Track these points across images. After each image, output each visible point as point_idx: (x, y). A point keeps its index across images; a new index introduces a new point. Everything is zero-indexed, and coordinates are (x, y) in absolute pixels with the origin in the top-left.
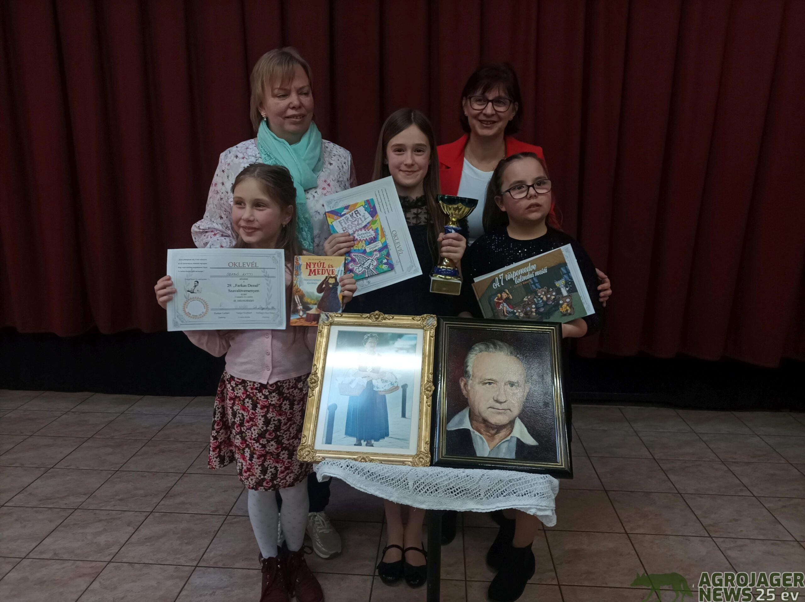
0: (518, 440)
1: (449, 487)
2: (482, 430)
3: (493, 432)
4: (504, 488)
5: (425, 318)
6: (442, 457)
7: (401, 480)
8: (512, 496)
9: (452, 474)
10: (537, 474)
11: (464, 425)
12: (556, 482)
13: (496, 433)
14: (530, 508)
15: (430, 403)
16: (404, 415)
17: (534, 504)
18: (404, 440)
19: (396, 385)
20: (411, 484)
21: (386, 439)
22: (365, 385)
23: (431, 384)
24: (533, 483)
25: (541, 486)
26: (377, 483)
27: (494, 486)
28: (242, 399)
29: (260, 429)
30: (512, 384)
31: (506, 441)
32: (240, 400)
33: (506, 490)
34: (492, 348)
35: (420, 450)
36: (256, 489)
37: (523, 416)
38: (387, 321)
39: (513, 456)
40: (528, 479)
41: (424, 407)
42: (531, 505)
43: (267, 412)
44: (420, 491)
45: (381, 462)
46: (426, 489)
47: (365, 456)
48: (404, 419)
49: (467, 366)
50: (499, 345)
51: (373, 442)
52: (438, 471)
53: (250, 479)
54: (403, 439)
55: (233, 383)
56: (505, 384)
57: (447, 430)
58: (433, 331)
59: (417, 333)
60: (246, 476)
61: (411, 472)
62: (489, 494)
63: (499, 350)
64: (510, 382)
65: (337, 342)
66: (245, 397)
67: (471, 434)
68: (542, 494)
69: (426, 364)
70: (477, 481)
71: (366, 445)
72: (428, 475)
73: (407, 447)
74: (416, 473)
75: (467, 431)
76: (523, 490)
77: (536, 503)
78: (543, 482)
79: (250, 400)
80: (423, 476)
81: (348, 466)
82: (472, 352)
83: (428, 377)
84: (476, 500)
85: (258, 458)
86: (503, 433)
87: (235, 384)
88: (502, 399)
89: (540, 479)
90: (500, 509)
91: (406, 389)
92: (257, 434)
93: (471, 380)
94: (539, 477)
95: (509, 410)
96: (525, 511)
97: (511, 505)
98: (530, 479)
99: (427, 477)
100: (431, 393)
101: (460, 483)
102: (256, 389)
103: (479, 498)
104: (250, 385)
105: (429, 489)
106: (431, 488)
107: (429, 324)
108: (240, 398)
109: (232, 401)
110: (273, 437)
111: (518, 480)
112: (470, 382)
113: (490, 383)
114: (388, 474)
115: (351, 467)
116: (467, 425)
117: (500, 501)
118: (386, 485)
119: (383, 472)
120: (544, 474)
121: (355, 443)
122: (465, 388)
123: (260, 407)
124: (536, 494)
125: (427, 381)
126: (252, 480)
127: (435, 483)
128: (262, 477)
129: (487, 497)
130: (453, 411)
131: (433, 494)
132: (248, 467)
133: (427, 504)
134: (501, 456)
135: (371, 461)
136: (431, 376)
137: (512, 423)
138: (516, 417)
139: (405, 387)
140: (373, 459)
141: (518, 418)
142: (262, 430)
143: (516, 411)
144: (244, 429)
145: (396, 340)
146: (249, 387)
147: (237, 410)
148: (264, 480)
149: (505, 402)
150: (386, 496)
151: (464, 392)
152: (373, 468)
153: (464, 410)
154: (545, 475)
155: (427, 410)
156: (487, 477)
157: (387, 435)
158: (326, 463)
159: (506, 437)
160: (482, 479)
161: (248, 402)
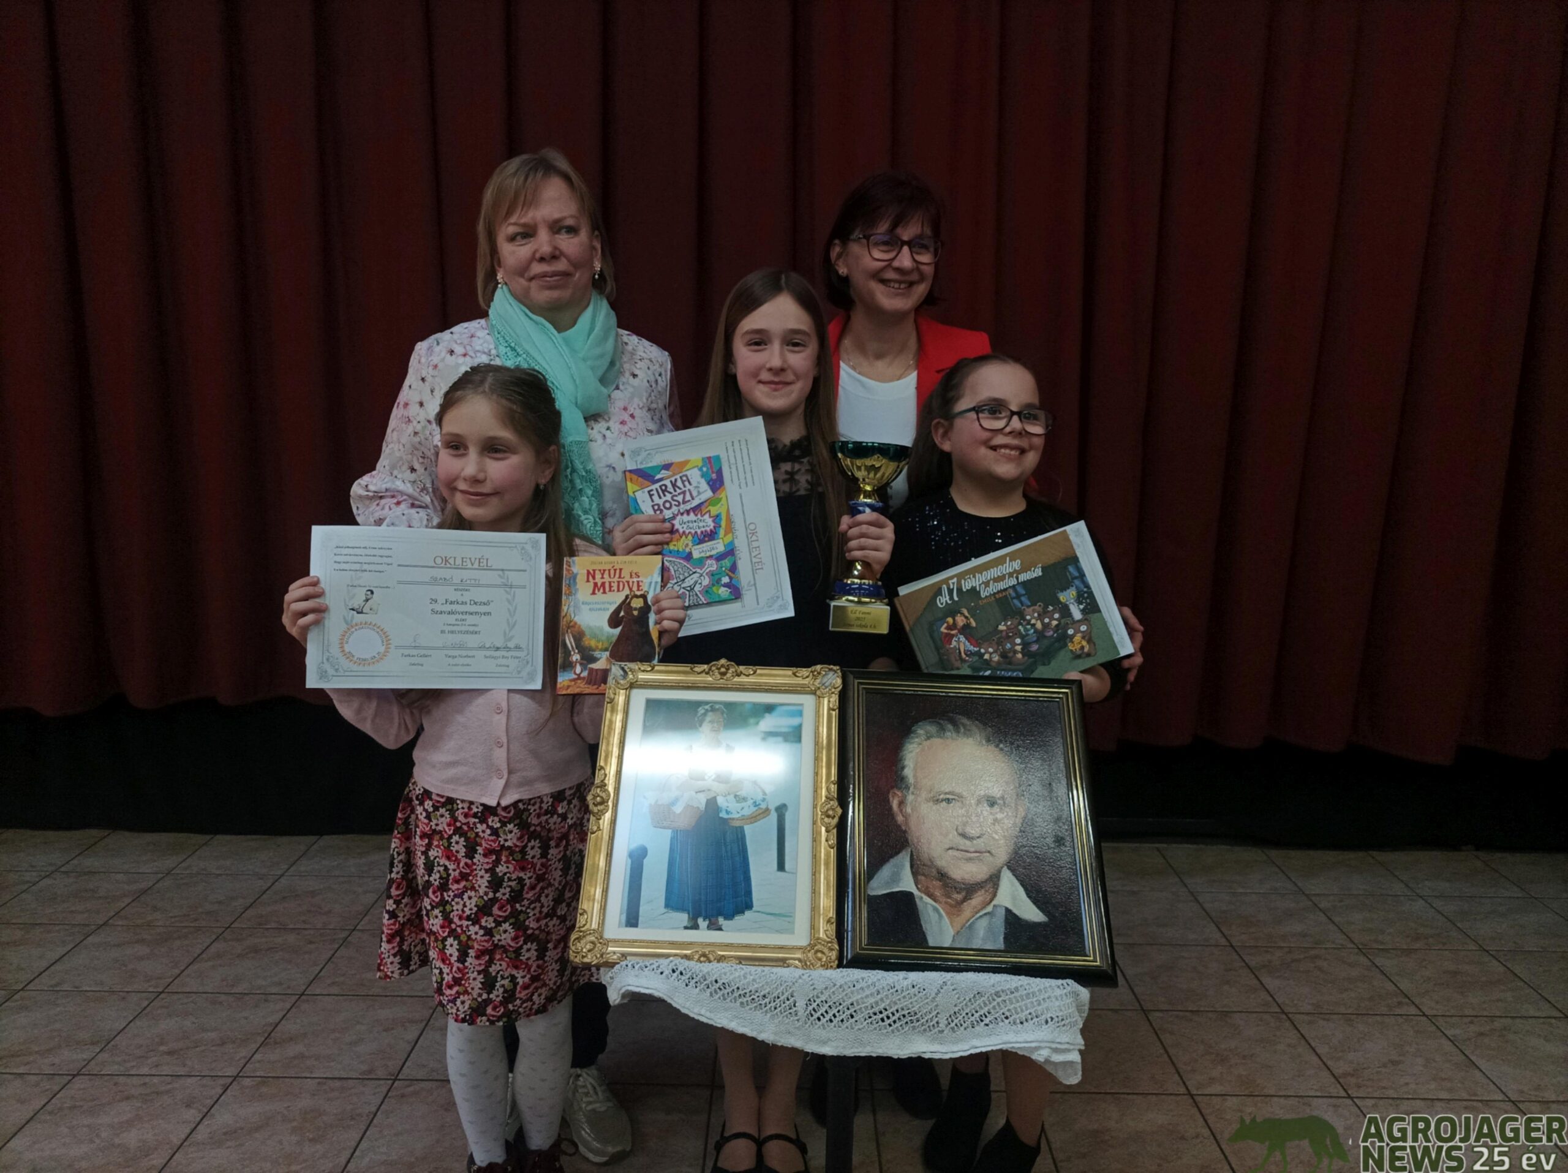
0: (1008, 911)
1: (876, 1010)
2: (938, 893)
3: (959, 897)
4: (986, 1009)
5: (819, 673)
6: (862, 949)
7: (782, 998)
8: (1001, 1024)
9: (884, 983)
10: (1049, 980)
11: (901, 884)
12: (1084, 993)
13: (965, 899)
14: (1037, 1048)
15: (833, 841)
16: (781, 866)
17: (1045, 1039)
18: (783, 917)
19: (763, 806)
20: (801, 1004)
21: (748, 914)
22: (702, 806)
23: (835, 803)
24: (1042, 997)
25: (1057, 1003)
26: (732, 1005)
27: (966, 1005)
28: (446, 836)
29: (482, 897)
30: (992, 803)
31: (985, 914)
32: (442, 838)
33: (989, 1013)
34: (950, 731)
35: (816, 936)
36: (472, 1022)
37: (1013, 865)
38: (743, 679)
39: (1000, 944)
40: (1031, 990)
41: (823, 850)
42: (1040, 1042)
43: (497, 862)
44: (819, 1019)
45: (741, 960)
46: (831, 1014)
47: (707, 951)
48: (780, 874)
49: (903, 768)
50: (964, 726)
51: (721, 920)
52: (856, 977)
53: (458, 1002)
54: (780, 915)
55: (428, 804)
56: (979, 802)
57: (869, 895)
58: (835, 699)
59: (801, 702)
60: (451, 995)
61: (800, 981)
62: (956, 1021)
63: (965, 734)
64: (988, 797)
65: (644, 721)
66: (452, 832)
67: (915, 902)
68: (1060, 1018)
69: (824, 764)
70: (933, 995)
71: (709, 928)
72: (835, 985)
73: (791, 931)
74: (811, 983)
75: (907, 898)
76: (1022, 1011)
77: (1050, 1037)
78: (1061, 995)
79: (463, 839)
80: (826, 988)
81: (674, 971)
82: (913, 738)
83: (828, 789)
84: (929, 1034)
85: (477, 957)
86: (977, 899)
87: (433, 806)
88: (972, 831)
89: (1056, 988)
90: (978, 1051)
91: (784, 815)
92: (476, 906)
93: (913, 793)
94: (1053, 985)
95: (989, 852)
96: (1027, 1055)
97: (1000, 1042)
98: (1036, 990)
99: (834, 989)
100: (835, 821)
101: (899, 1000)
102: (475, 815)
103: (936, 1030)
104: (463, 808)
105: (837, 1014)
106: (841, 1013)
107: (827, 684)
108: (442, 835)
109: (427, 841)
110: (507, 913)
111: (1012, 993)
112: (910, 798)
113: (948, 801)
114: (756, 986)
115: (681, 973)
116: (907, 884)
117: (978, 1036)
118: (751, 1009)
119: (745, 982)
120: (1063, 979)
121: (686, 923)
122: (901, 811)
123: (482, 852)
124: (1049, 1020)
125: (826, 797)
126: (463, 1002)
127: (850, 1001)
128: (485, 996)
129: (953, 1028)
130: (879, 857)
131: (846, 1024)
132: (456, 975)
133: (834, 1044)
134: (977, 943)
135: (720, 959)
136: (834, 788)
137: (994, 880)
138: (1002, 868)
139: (781, 810)
140: (723, 956)
141: (1005, 867)
142: (485, 898)
143: (1002, 855)
144: (449, 896)
145: (763, 717)
146: (460, 811)
147: (435, 858)
148: (487, 1002)
149: (978, 837)
150: (752, 1030)
151: (900, 819)
152: (725, 974)
153: (900, 855)
154: (1064, 982)
155: (828, 855)
156: (953, 987)
157: (749, 906)
158: (630, 965)
159: (983, 908)
160: (942, 991)
161: (457, 843)
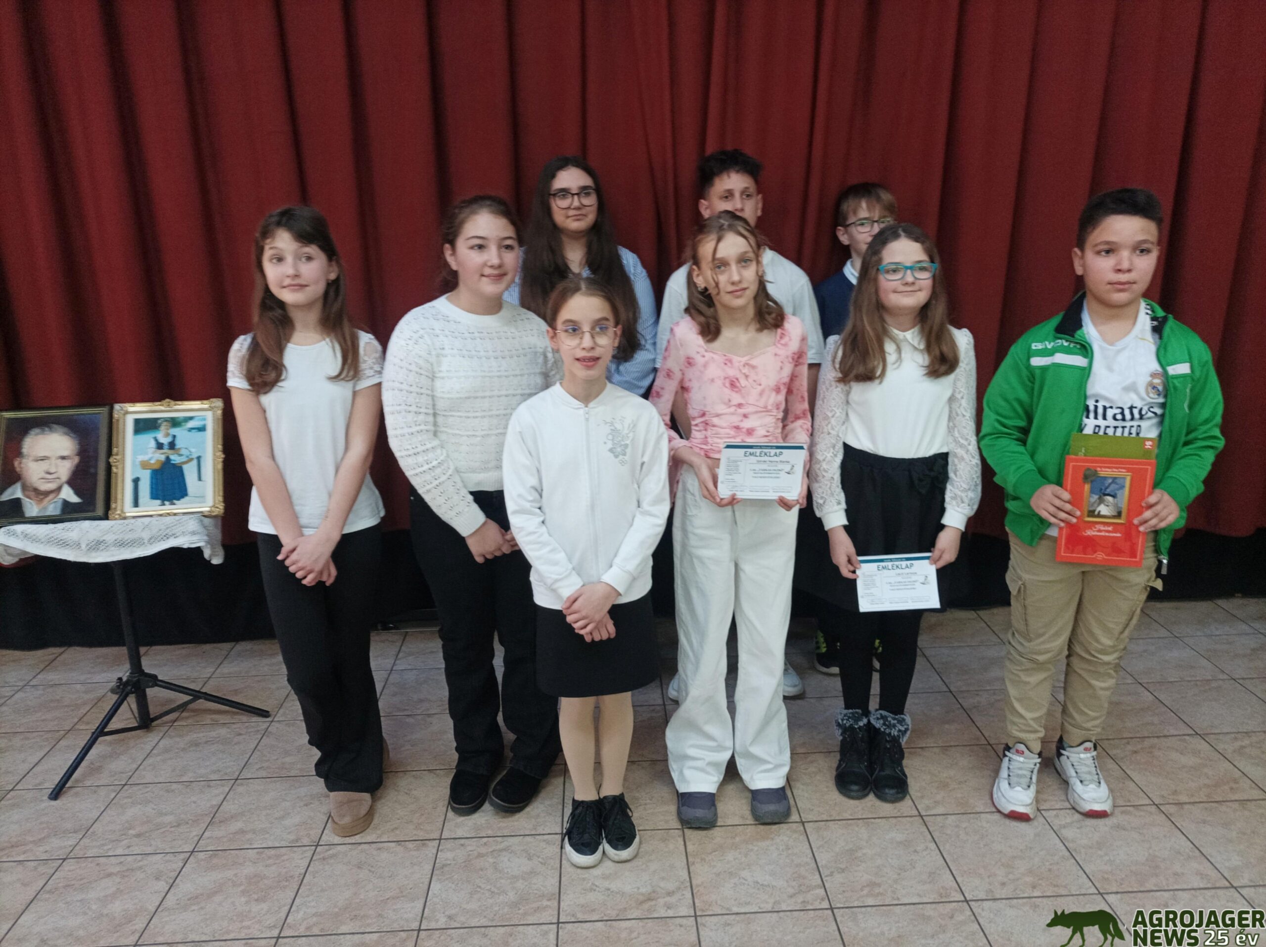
2: (32, 497)
3: (42, 497)
5: (213, 402)
11: (16, 495)
16: (200, 479)
18: (202, 498)
19: (191, 458)
21: (186, 499)
22: (163, 459)
23: (221, 452)
30: (63, 458)
31: (53, 502)
35: (216, 502)
38: (178, 407)
48: (199, 482)
49: (22, 449)
50: (54, 428)
51: (175, 501)
54: (199, 496)
56: (57, 459)
58: (220, 412)
59: (207, 414)
71: (170, 504)
73: (205, 501)
82: (28, 436)
83: (218, 448)
91: (200, 460)
93: (26, 459)
95: (59, 478)
100: (221, 459)
107: (217, 406)
112: (24, 460)
113: (42, 460)
116: (19, 494)
121: (159, 503)
122: (19, 466)
125: (218, 451)
135: (175, 515)
136: (221, 447)
137: (60, 488)
138: (64, 483)
143: (64, 478)
145: (188, 422)
149: (55, 473)
151: (18, 470)
153: (17, 484)
157: (186, 495)
159: (53, 500)
